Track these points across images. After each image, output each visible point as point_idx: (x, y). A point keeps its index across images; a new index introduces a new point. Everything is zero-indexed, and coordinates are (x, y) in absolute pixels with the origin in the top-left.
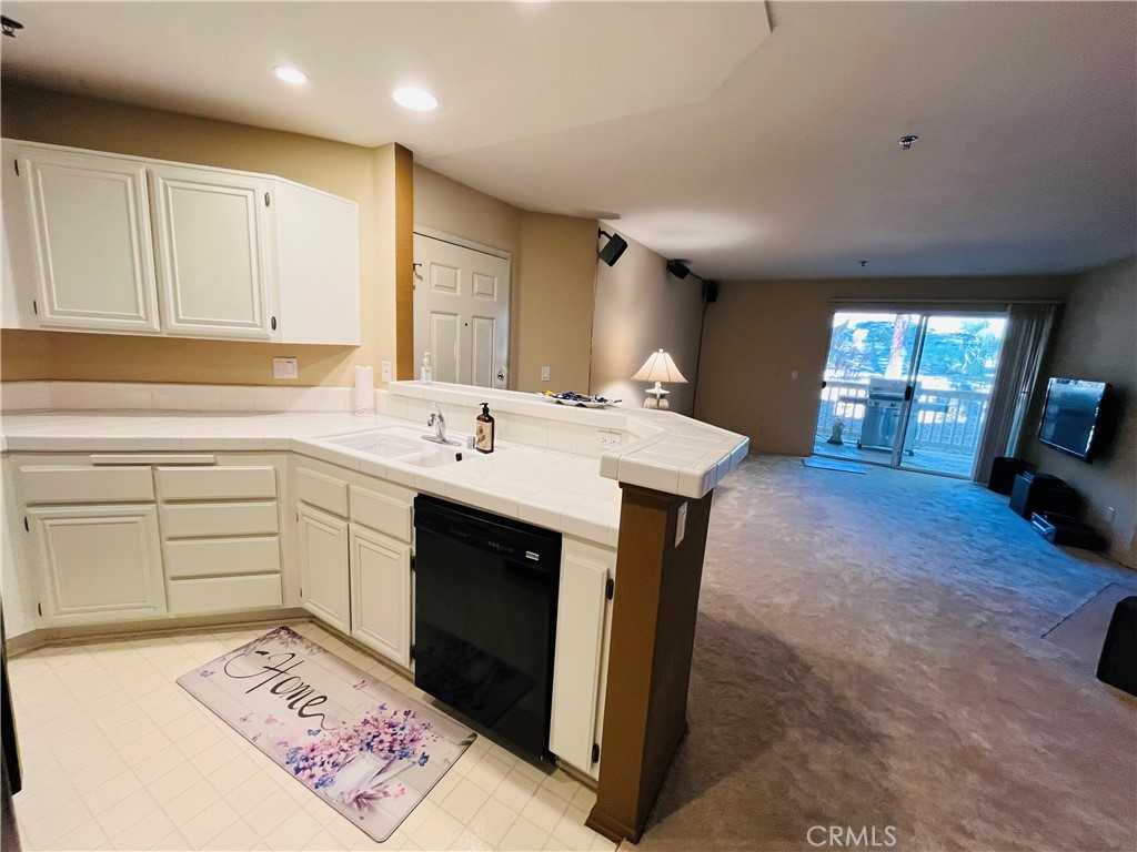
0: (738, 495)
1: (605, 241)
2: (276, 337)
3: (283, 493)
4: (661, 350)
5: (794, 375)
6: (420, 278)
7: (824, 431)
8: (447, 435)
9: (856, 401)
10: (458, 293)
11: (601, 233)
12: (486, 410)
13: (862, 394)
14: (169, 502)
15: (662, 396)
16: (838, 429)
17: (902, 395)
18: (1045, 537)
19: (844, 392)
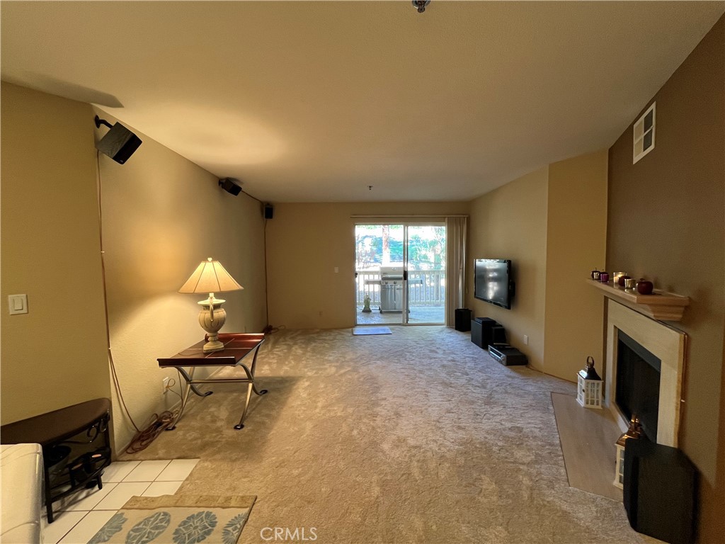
0: (307, 384)
1: (105, 130)
4: (210, 259)
5: (336, 270)
7: (360, 304)
9: (374, 282)
11: (98, 122)
13: (377, 278)
15: (217, 307)
16: (367, 302)
17: (402, 276)
18: (501, 362)
19: (366, 277)
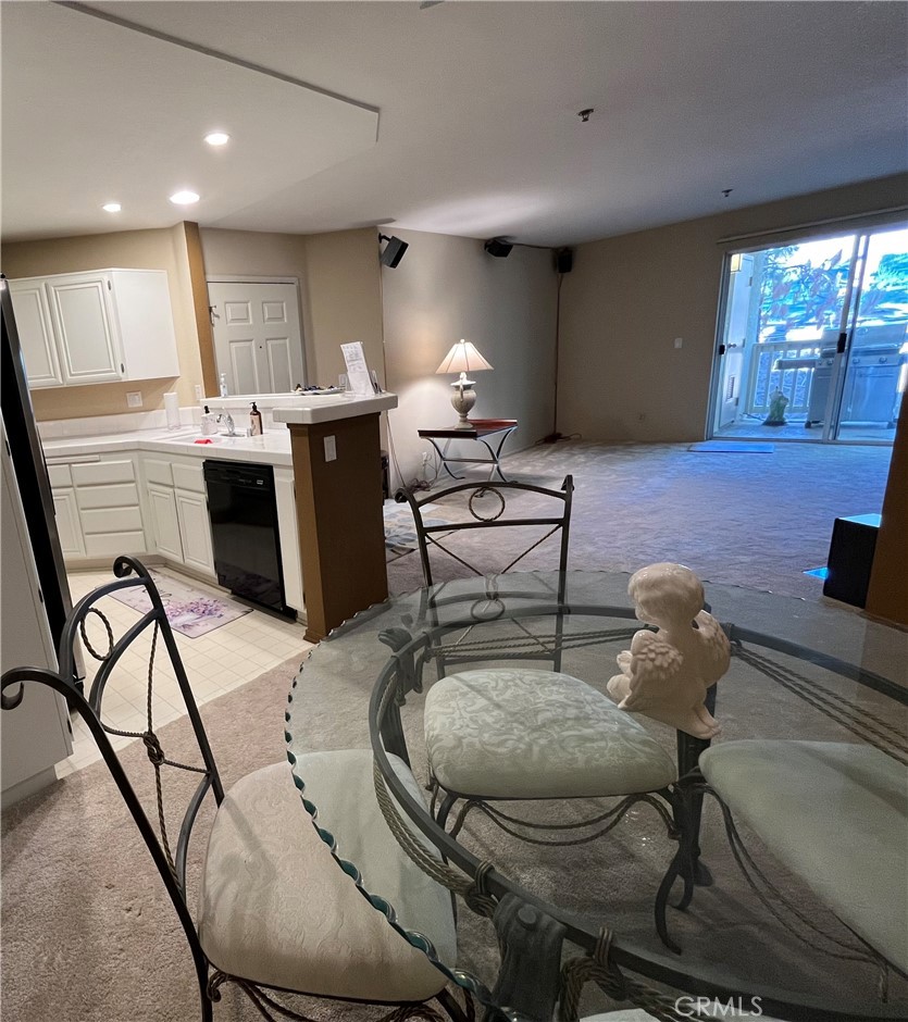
1: (385, 243)
2: (125, 378)
3: (138, 478)
4: (463, 341)
6: (218, 316)
8: (236, 431)
9: (797, 365)
10: (251, 322)
11: (381, 238)
12: (255, 407)
14: (79, 486)
15: (467, 388)
